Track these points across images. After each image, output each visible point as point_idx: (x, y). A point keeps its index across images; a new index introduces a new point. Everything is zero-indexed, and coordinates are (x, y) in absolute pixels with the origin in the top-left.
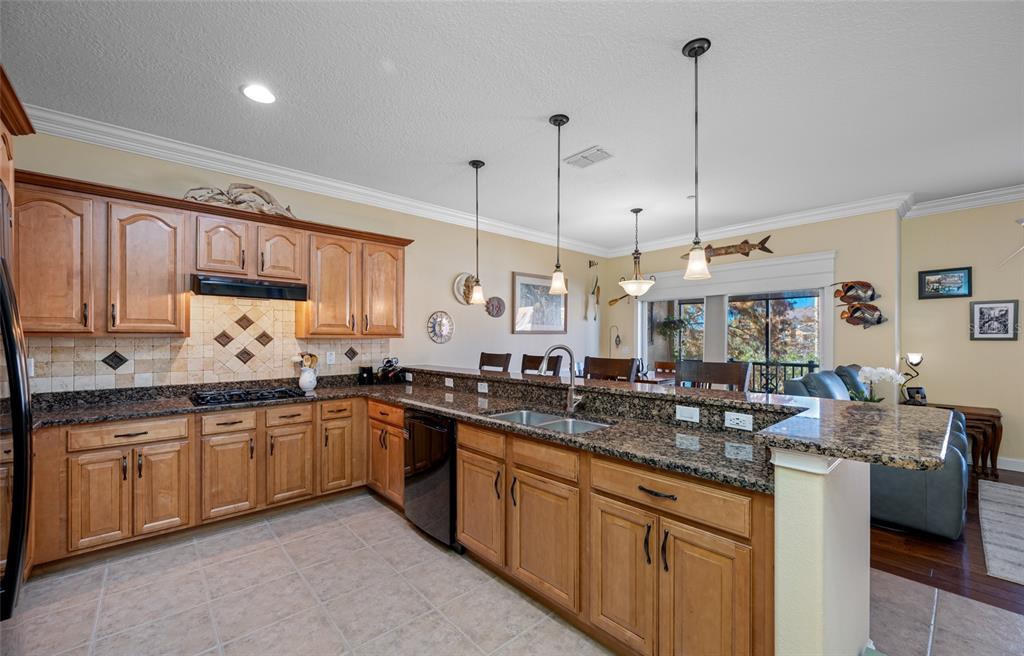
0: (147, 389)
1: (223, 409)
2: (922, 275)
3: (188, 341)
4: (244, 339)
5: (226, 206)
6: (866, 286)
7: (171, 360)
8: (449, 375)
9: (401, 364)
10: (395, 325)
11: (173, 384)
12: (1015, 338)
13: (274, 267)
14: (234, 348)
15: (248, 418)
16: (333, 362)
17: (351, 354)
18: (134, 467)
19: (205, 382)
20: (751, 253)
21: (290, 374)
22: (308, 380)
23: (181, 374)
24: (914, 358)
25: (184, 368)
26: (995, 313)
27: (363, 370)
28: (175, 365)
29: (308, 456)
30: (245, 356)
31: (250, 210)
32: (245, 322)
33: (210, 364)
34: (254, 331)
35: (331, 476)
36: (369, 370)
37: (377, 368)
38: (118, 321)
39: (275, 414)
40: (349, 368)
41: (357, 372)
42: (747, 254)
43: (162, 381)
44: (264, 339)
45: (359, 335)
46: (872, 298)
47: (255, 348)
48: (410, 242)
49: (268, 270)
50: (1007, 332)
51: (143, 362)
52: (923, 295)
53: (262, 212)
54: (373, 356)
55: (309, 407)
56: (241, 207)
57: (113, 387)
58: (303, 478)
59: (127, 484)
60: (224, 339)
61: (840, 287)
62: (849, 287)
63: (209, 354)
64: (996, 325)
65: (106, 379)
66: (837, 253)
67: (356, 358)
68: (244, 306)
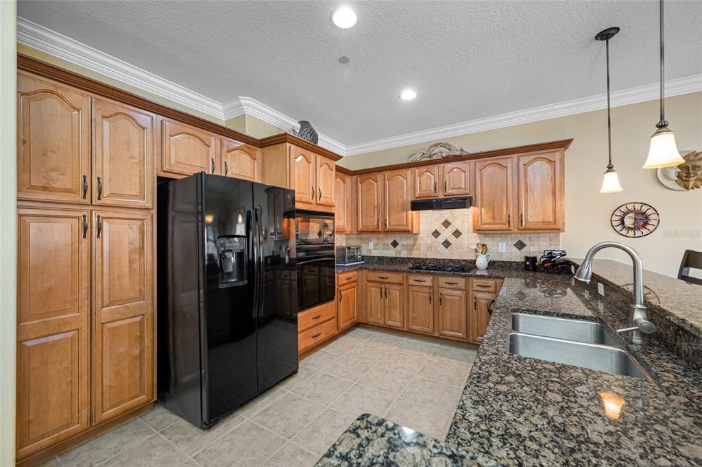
0: (405, 258)
1: (417, 272)
3: (420, 235)
4: (447, 234)
5: (428, 159)
7: (414, 244)
9: (568, 257)
10: (552, 221)
11: (415, 257)
13: (452, 189)
14: (441, 239)
16: (504, 251)
17: (520, 245)
18: (384, 293)
19: (428, 257)
21: (470, 257)
22: (482, 262)
23: (418, 252)
25: (419, 249)
27: (527, 259)
28: (415, 247)
30: (447, 244)
31: (439, 158)
32: (446, 224)
33: (430, 248)
34: (451, 229)
36: (534, 259)
37: (540, 259)
38: (388, 226)
39: (443, 280)
40: (517, 256)
41: (523, 260)
43: (411, 254)
44: (457, 234)
45: (516, 230)
47: (452, 239)
48: (571, 141)
49: (449, 191)
51: (404, 245)
53: (442, 156)
54: (537, 248)
55: (464, 280)
56: (435, 157)
57: (394, 256)
58: (460, 326)
59: (382, 299)
60: (436, 234)
63: (430, 242)
65: (391, 253)
67: (524, 249)
68: (446, 214)
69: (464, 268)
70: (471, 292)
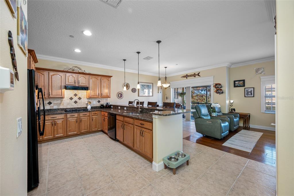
0: (56, 109)
1: (71, 113)
2: (235, 81)
3: (64, 99)
4: (76, 99)
5: (72, 71)
6: (220, 84)
7: (61, 103)
8: (119, 106)
9: (110, 104)
10: (108, 95)
11: (61, 108)
12: (254, 97)
13: (82, 83)
14: (73, 100)
15: (76, 115)
16: (95, 103)
17: (99, 102)
18: (54, 124)
19: (68, 107)
20: (196, 76)
21: (85, 106)
22: (89, 107)
23: (63, 106)
24: (232, 101)
25: (63, 105)
26: (250, 91)
27: (101, 105)
28: (61, 104)
29: (89, 123)
30: (76, 102)
31: (76, 72)
32: (76, 95)
33: (68, 104)
34: (77, 97)
35: (94, 127)
36: (103, 105)
37: (105, 105)
38: (51, 95)
39: (81, 114)
40: (98, 105)
41: (100, 106)
42: (195, 77)
43: (59, 107)
44: (80, 98)
45: (100, 98)
46: (221, 87)
47: (78, 100)
48: (112, 76)
49: (80, 84)
50: (252, 95)
51: (55, 103)
52: (235, 86)
53: (79, 72)
54: (104, 102)
55: (89, 113)
56: (75, 71)
57: (49, 109)
58: (87, 128)
59: (53, 127)
60: (71, 99)
61: (214, 85)
62: (216, 85)
63: (68, 102)
64: (250, 93)
65: (48, 107)
66: (214, 76)
67: (100, 103)
68: (75, 92)
69: (85, 110)
70: (91, 116)
